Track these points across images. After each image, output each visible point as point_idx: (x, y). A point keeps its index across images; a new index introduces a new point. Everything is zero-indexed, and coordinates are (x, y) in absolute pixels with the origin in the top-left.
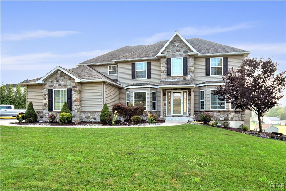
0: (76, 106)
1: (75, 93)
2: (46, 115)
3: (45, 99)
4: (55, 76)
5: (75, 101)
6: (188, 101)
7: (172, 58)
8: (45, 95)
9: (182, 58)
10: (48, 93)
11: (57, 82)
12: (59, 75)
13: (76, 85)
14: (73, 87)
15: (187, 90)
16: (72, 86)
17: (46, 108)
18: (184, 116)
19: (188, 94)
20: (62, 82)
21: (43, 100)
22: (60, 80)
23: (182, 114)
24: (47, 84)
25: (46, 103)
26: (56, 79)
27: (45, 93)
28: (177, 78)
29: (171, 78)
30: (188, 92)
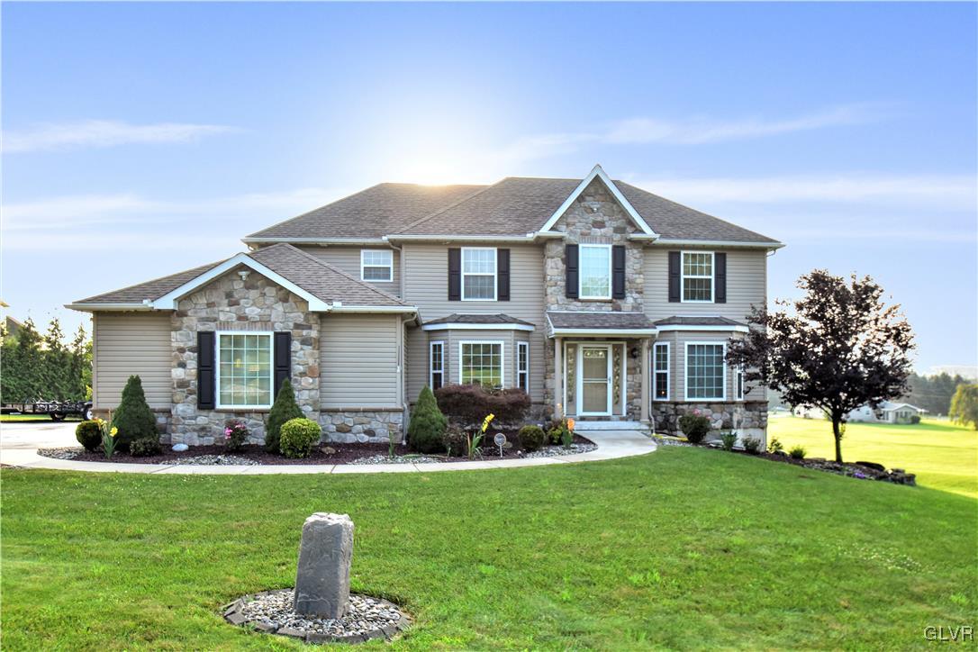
0: (307, 392)
1: (305, 347)
2: (187, 422)
3: (183, 365)
4: (224, 287)
5: (303, 374)
6: (627, 374)
7: (580, 246)
8: (182, 350)
9: (610, 246)
10: (194, 343)
11: (233, 308)
12: (242, 285)
13: (306, 319)
14: (297, 326)
15: (625, 343)
16: (291, 325)
17: (187, 397)
18: (614, 417)
19: (628, 353)
20: (254, 308)
21: (174, 367)
22: (242, 301)
23: (609, 413)
24: (189, 313)
25: (188, 378)
26: (229, 295)
27: (182, 345)
28: (594, 304)
29: (579, 304)
30: (628, 347)
